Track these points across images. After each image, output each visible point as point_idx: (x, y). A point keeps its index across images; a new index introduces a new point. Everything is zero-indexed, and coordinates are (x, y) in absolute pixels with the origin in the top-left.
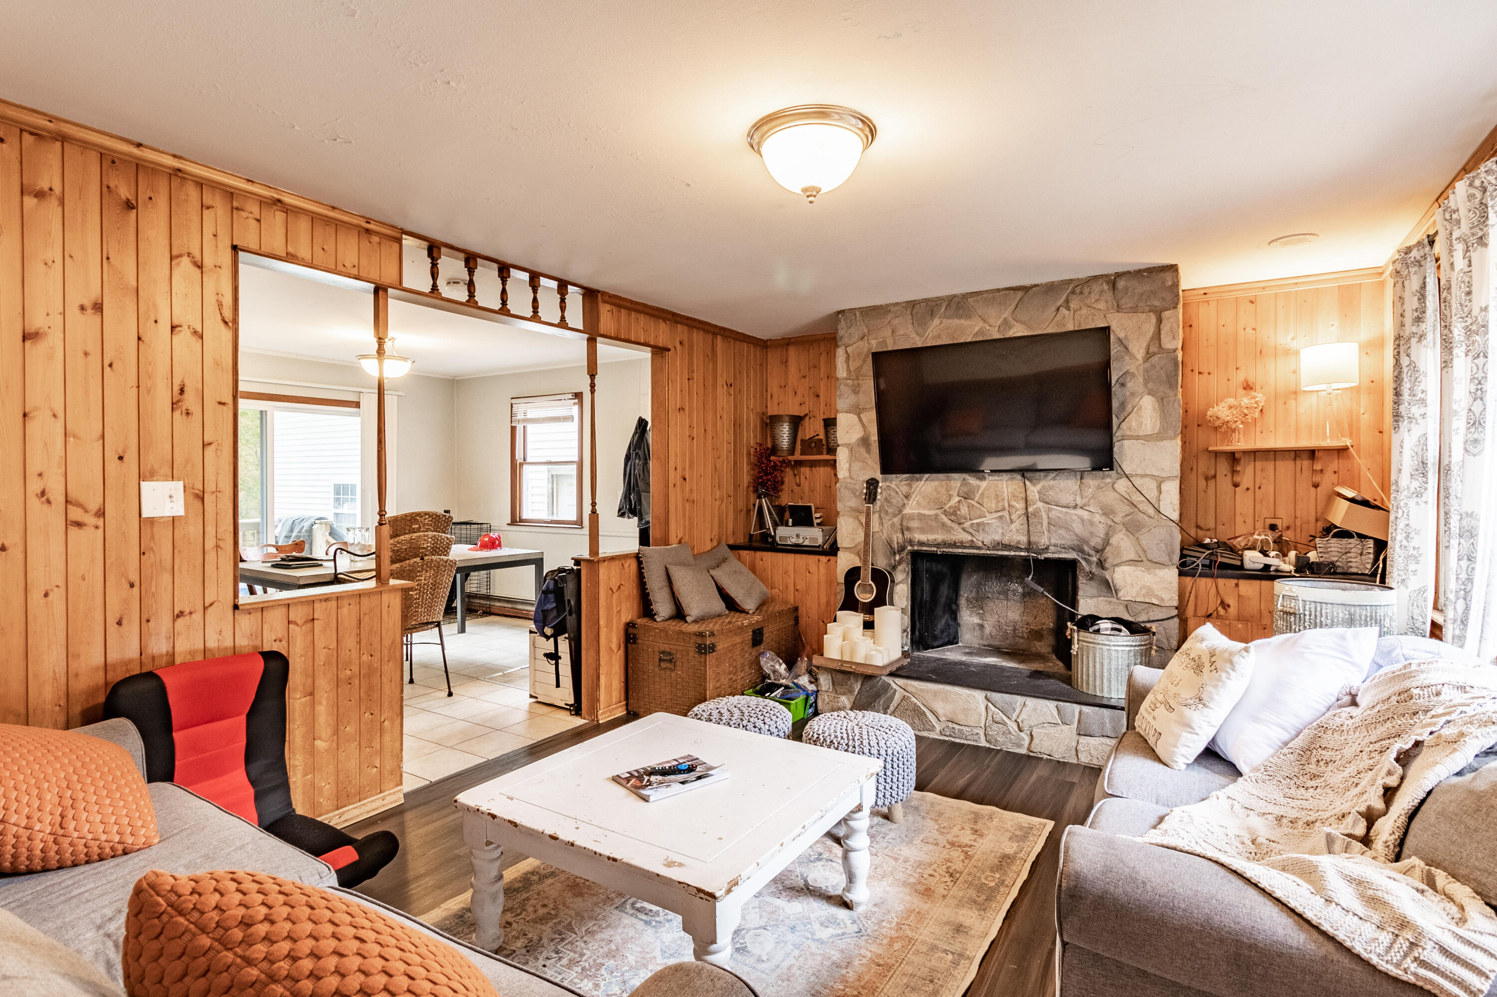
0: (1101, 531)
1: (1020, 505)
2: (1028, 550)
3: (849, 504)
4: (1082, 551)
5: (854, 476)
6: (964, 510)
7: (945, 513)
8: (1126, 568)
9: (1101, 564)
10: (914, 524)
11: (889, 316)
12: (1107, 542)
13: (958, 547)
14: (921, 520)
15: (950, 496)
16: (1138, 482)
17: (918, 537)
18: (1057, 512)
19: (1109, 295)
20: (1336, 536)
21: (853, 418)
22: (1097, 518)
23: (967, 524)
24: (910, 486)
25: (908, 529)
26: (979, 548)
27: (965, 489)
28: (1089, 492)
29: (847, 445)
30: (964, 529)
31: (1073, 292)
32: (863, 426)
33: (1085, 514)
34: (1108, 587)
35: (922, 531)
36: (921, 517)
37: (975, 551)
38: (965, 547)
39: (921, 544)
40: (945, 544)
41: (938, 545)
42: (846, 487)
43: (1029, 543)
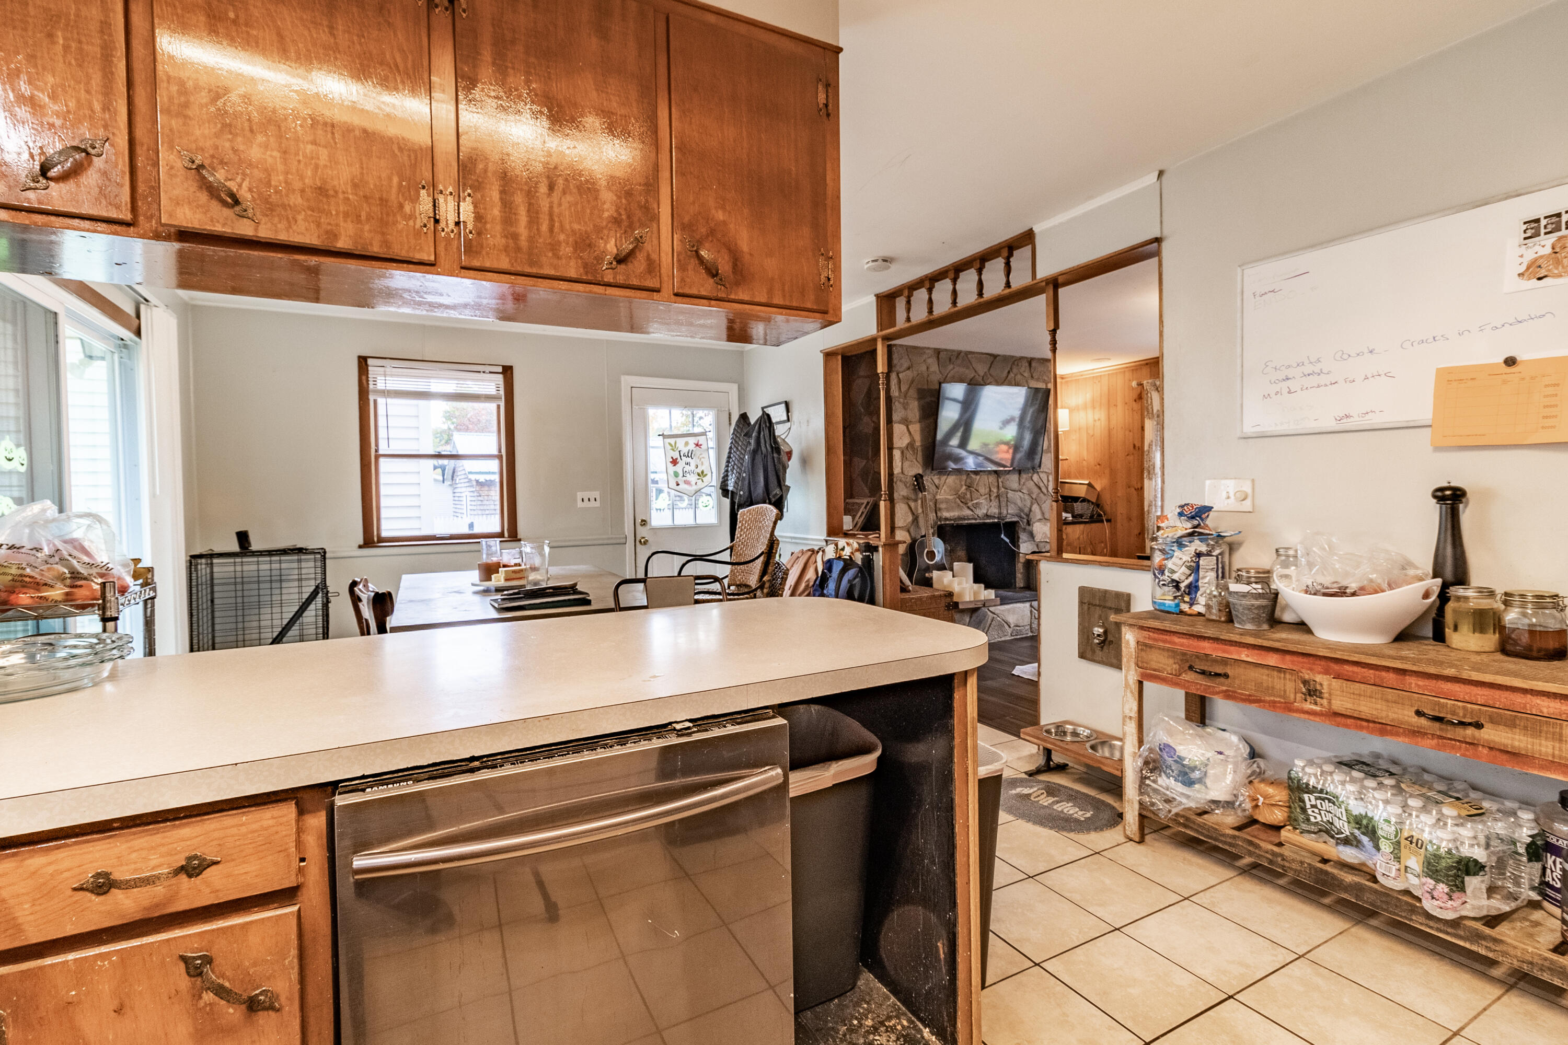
0: (1028, 503)
1: (995, 490)
2: (998, 518)
3: (902, 493)
4: (1020, 517)
5: (906, 473)
6: (968, 496)
7: (959, 497)
8: (1038, 524)
9: (1029, 523)
10: (943, 506)
11: (925, 357)
12: (1030, 510)
13: (965, 519)
14: (947, 502)
15: (962, 486)
16: (1041, 475)
17: (946, 514)
18: (1011, 494)
19: (1028, 368)
20: (1082, 501)
21: (903, 427)
22: (1027, 497)
23: (970, 504)
24: (940, 479)
25: (940, 509)
26: (976, 519)
27: (969, 481)
28: (1023, 481)
29: (899, 448)
30: (968, 508)
31: (1013, 363)
32: (910, 433)
33: (1020, 494)
34: (1032, 535)
35: (948, 510)
36: (947, 501)
37: (973, 521)
38: (969, 519)
39: (946, 519)
40: (960, 518)
41: (955, 520)
42: (901, 481)
43: (1000, 513)
